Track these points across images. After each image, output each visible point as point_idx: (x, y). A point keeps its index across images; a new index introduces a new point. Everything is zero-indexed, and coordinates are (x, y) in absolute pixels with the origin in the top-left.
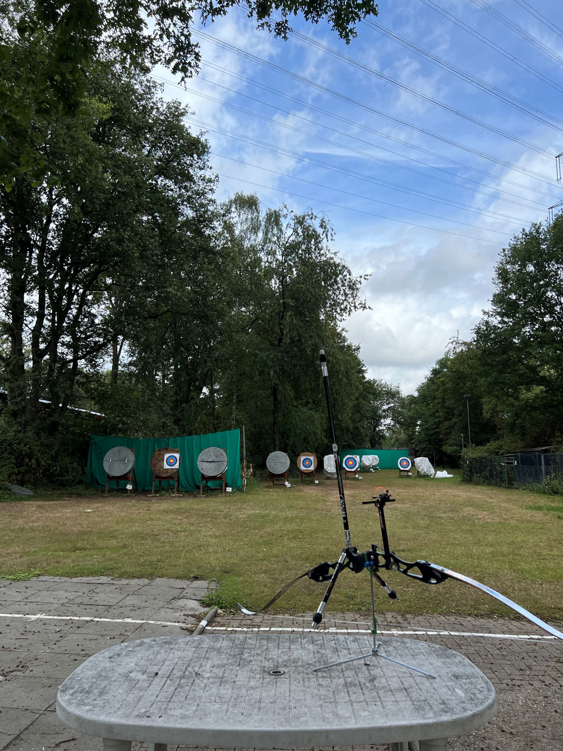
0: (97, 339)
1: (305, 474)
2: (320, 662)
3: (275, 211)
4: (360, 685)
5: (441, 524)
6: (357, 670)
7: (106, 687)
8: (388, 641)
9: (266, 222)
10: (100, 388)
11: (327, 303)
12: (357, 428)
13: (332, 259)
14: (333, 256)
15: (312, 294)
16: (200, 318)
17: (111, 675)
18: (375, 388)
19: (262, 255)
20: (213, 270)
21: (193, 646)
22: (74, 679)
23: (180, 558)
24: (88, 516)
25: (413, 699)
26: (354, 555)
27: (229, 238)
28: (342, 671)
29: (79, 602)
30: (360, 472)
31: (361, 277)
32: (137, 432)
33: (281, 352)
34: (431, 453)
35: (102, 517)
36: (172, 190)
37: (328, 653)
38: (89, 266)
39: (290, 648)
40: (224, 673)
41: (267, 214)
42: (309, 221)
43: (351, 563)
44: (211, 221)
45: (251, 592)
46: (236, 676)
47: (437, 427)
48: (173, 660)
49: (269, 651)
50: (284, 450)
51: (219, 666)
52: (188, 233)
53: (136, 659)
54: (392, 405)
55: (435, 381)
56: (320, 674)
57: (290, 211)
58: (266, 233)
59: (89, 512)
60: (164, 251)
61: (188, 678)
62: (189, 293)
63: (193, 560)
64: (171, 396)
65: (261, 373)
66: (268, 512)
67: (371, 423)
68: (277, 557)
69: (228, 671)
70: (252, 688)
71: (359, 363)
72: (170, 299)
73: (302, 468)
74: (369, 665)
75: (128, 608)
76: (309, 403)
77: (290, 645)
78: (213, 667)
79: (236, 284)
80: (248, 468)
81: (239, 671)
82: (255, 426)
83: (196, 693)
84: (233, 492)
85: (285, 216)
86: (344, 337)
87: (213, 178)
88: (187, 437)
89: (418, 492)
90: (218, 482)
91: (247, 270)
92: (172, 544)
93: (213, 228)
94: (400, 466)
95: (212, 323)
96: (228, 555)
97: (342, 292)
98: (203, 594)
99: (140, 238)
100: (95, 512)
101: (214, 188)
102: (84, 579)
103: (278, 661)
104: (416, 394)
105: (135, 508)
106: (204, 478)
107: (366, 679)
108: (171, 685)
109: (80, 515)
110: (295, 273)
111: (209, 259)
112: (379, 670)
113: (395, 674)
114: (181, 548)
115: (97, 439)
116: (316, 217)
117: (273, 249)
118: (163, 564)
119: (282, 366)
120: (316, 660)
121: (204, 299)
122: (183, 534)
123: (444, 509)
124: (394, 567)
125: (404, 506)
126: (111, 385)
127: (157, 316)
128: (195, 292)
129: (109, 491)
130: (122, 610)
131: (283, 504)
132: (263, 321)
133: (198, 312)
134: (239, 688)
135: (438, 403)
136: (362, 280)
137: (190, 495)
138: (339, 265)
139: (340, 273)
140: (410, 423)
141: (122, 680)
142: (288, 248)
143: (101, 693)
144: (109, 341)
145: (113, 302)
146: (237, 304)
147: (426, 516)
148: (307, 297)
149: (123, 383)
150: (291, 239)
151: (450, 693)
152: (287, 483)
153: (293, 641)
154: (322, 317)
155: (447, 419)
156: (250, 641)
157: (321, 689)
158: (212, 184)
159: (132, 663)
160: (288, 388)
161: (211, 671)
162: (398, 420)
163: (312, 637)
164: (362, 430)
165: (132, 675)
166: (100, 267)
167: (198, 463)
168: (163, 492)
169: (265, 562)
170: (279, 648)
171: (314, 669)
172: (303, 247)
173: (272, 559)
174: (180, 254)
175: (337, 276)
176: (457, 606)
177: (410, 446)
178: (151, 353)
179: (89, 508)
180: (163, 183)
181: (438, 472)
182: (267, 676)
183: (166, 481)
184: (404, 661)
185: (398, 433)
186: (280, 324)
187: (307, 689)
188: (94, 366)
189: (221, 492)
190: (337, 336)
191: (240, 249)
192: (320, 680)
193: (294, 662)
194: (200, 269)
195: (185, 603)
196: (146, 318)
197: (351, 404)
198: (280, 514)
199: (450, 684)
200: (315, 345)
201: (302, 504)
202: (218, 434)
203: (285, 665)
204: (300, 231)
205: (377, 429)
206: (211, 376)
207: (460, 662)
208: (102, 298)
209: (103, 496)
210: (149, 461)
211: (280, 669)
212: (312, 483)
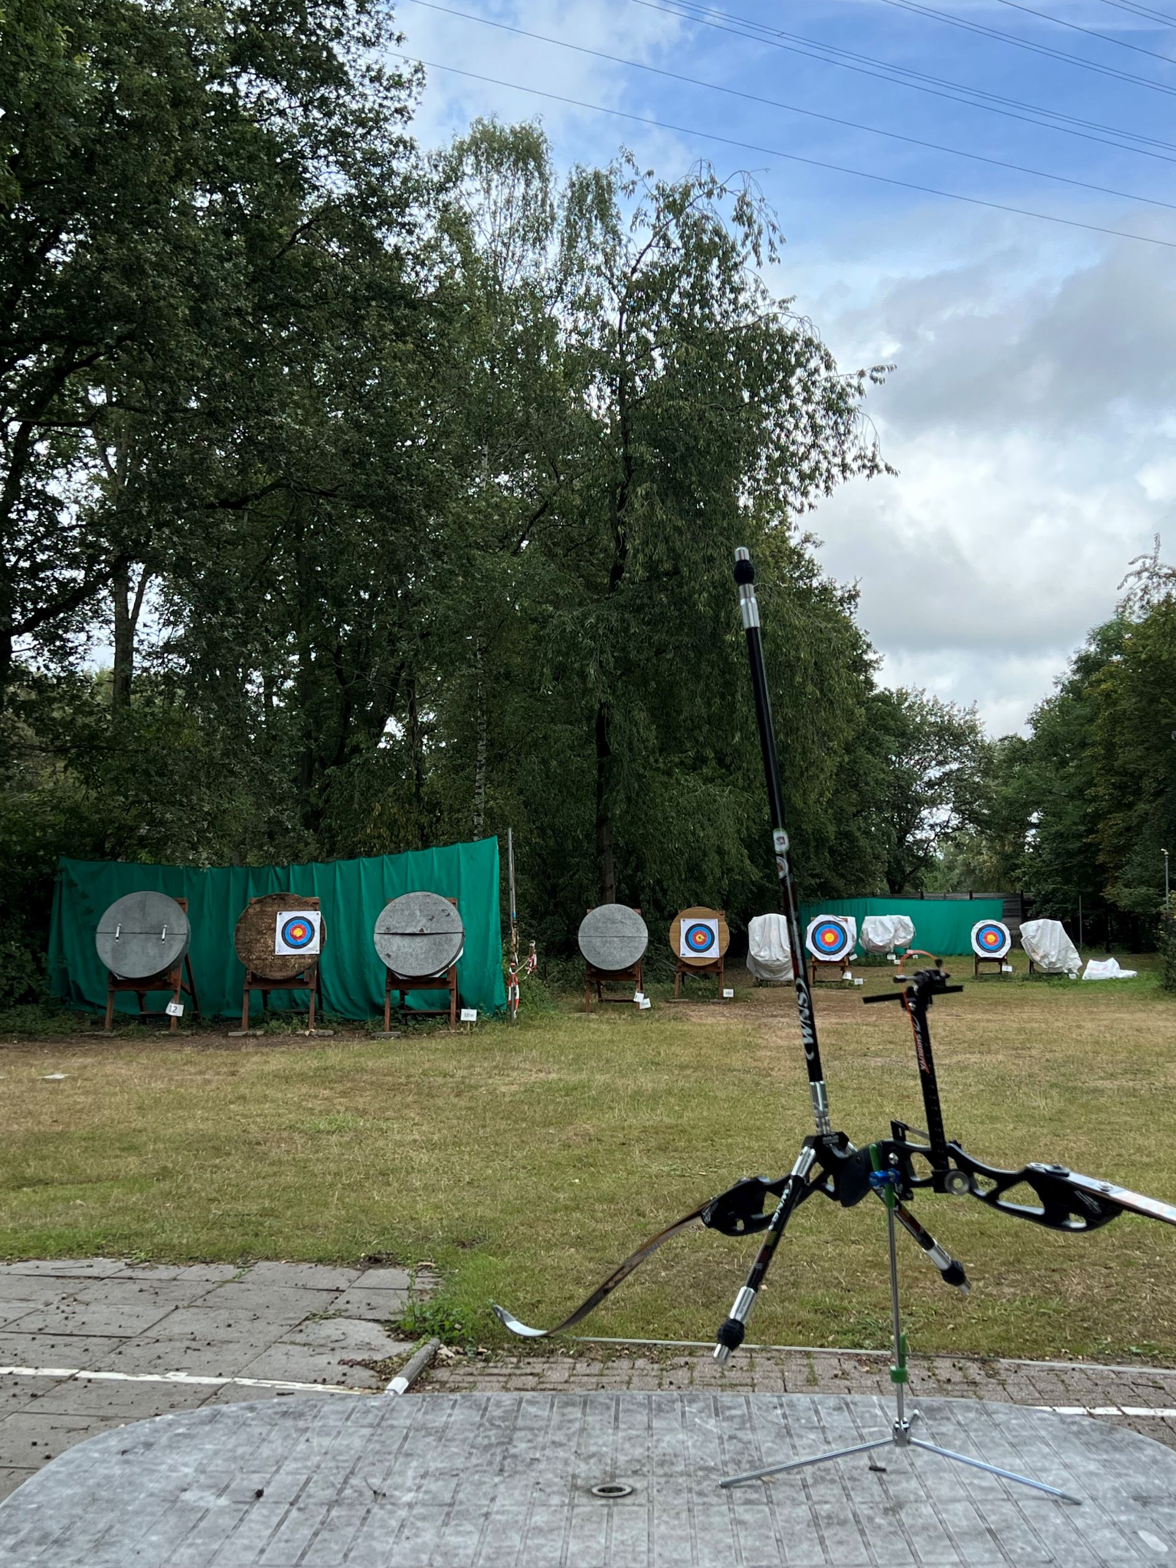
0: (68, 574)
1: (696, 969)
2: (738, 1463)
3: (597, 176)
4: (858, 1522)
5: (1099, 1110)
6: (849, 1484)
7: (111, 1527)
8: (939, 1409)
9: (569, 210)
10: (80, 720)
11: (758, 457)
12: (848, 836)
13: (775, 319)
14: (775, 309)
15: (711, 430)
16: (375, 506)
17: (126, 1497)
18: (905, 717)
19: (557, 310)
20: (410, 357)
21: (366, 1422)
22: (17, 1508)
23: (326, 1205)
24: (54, 1092)
25: (1013, 1557)
26: (839, 1154)
27: (458, 258)
28: (805, 1486)
29: (34, 1327)
30: (856, 963)
31: (862, 374)
32: (194, 847)
33: (620, 607)
34: (1069, 906)
35: (95, 1092)
36: (282, 113)
37: (764, 1440)
38: (35, 350)
39: (649, 1427)
40: (456, 1492)
41: (573, 185)
42: (702, 203)
43: (831, 1179)
44: (402, 204)
45: (537, 1297)
46: (493, 1499)
47: (1090, 831)
48: (307, 1458)
49: (589, 1436)
50: (632, 901)
51: (441, 1474)
52: (334, 247)
53: (197, 1456)
54: (955, 766)
55: (1086, 692)
56: (738, 1494)
57: (643, 172)
58: (570, 243)
59: (59, 1081)
60: (263, 298)
61: (351, 1505)
62: (338, 429)
63: (365, 1212)
64: (293, 742)
65: (561, 671)
66: (584, 1076)
67: (889, 821)
68: (612, 1200)
69: (468, 1488)
70: (538, 1530)
71: (855, 641)
72: (283, 449)
73: (686, 952)
74: (883, 1470)
75: (178, 1344)
76: (704, 761)
77: (650, 1421)
78: (423, 1477)
79: (482, 400)
80: (525, 952)
81: (502, 1488)
82: (542, 830)
83: (375, 1544)
84: (480, 1023)
85: (629, 189)
86: (811, 561)
87: (406, 73)
88: (342, 863)
89: (1031, 1020)
90: (436, 993)
91: (513, 360)
92: (303, 1167)
93: (410, 228)
94: (976, 947)
95: (410, 520)
96: (468, 1195)
97: (804, 420)
98: (394, 1305)
99: (189, 262)
100: (75, 1079)
101: (411, 104)
102: (48, 1266)
103: (614, 1461)
104: (1027, 733)
105: (192, 1070)
106: (396, 982)
107: (873, 1506)
108: (301, 1523)
109: (32, 1089)
110: (659, 364)
111: (397, 323)
112: (914, 1484)
113: (962, 1493)
114: (329, 1178)
115: (76, 870)
116: (723, 189)
117: (593, 293)
118: (276, 1224)
119: (623, 649)
120: (727, 1457)
121: (386, 444)
122: (334, 1138)
123: (1110, 1069)
124: (958, 1183)
125: (989, 1058)
126: (113, 709)
127: (245, 500)
128: (358, 426)
129: (116, 1023)
130: (160, 1348)
131: (629, 1056)
132: (563, 515)
133: (368, 486)
134: (503, 1530)
135: (1095, 758)
136: (866, 383)
137: (353, 1031)
138: (793, 339)
139: (799, 364)
140: (1007, 820)
141: (159, 1510)
142: (638, 285)
143: (98, 1545)
144: (102, 578)
145: (112, 460)
146: (485, 462)
147: (1052, 1086)
148: (696, 439)
149: (149, 702)
150: (648, 258)
151: (1123, 1542)
152: (639, 997)
153: (660, 1409)
154: (744, 500)
155: (1119, 805)
156: (533, 1410)
157: (742, 1534)
158: (403, 94)
159: (186, 1465)
160: (641, 716)
161: (419, 1488)
162: (972, 812)
163: (715, 1398)
164: (863, 842)
165: (187, 1496)
166: (69, 352)
167: (377, 938)
168: (274, 1023)
169: (577, 1215)
170: (617, 1428)
171: (722, 1480)
172: (685, 283)
173: (598, 1207)
174: (309, 308)
175: (790, 372)
176: (1144, 1336)
177: (1008, 887)
178: (229, 613)
179: (56, 1068)
180: (256, 91)
181: (1092, 963)
182: (584, 1500)
183: (283, 993)
184: (987, 1460)
185: (970, 849)
186: (615, 522)
187: (702, 1534)
188: (62, 653)
189: (447, 1022)
190: (790, 558)
191: (489, 295)
192: (740, 1509)
193: (662, 1464)
194: (372, 357)
195: (344, 1329)
196: (212, 506)
197: (830, 764)
198: (619, 1082)
199: (1123, 1518)
200: (723, 585)
201: (684, 1054)
202: (434, 852)
203: (635, 1472)
204: (673, 233)
205: (910, 838)
206: (410, 683)
207: (1155, 1462)
208: (76, 449)
209: (96, 1037)
210: (232, 932)
211: (619, 1482)
212: (715, 996)
